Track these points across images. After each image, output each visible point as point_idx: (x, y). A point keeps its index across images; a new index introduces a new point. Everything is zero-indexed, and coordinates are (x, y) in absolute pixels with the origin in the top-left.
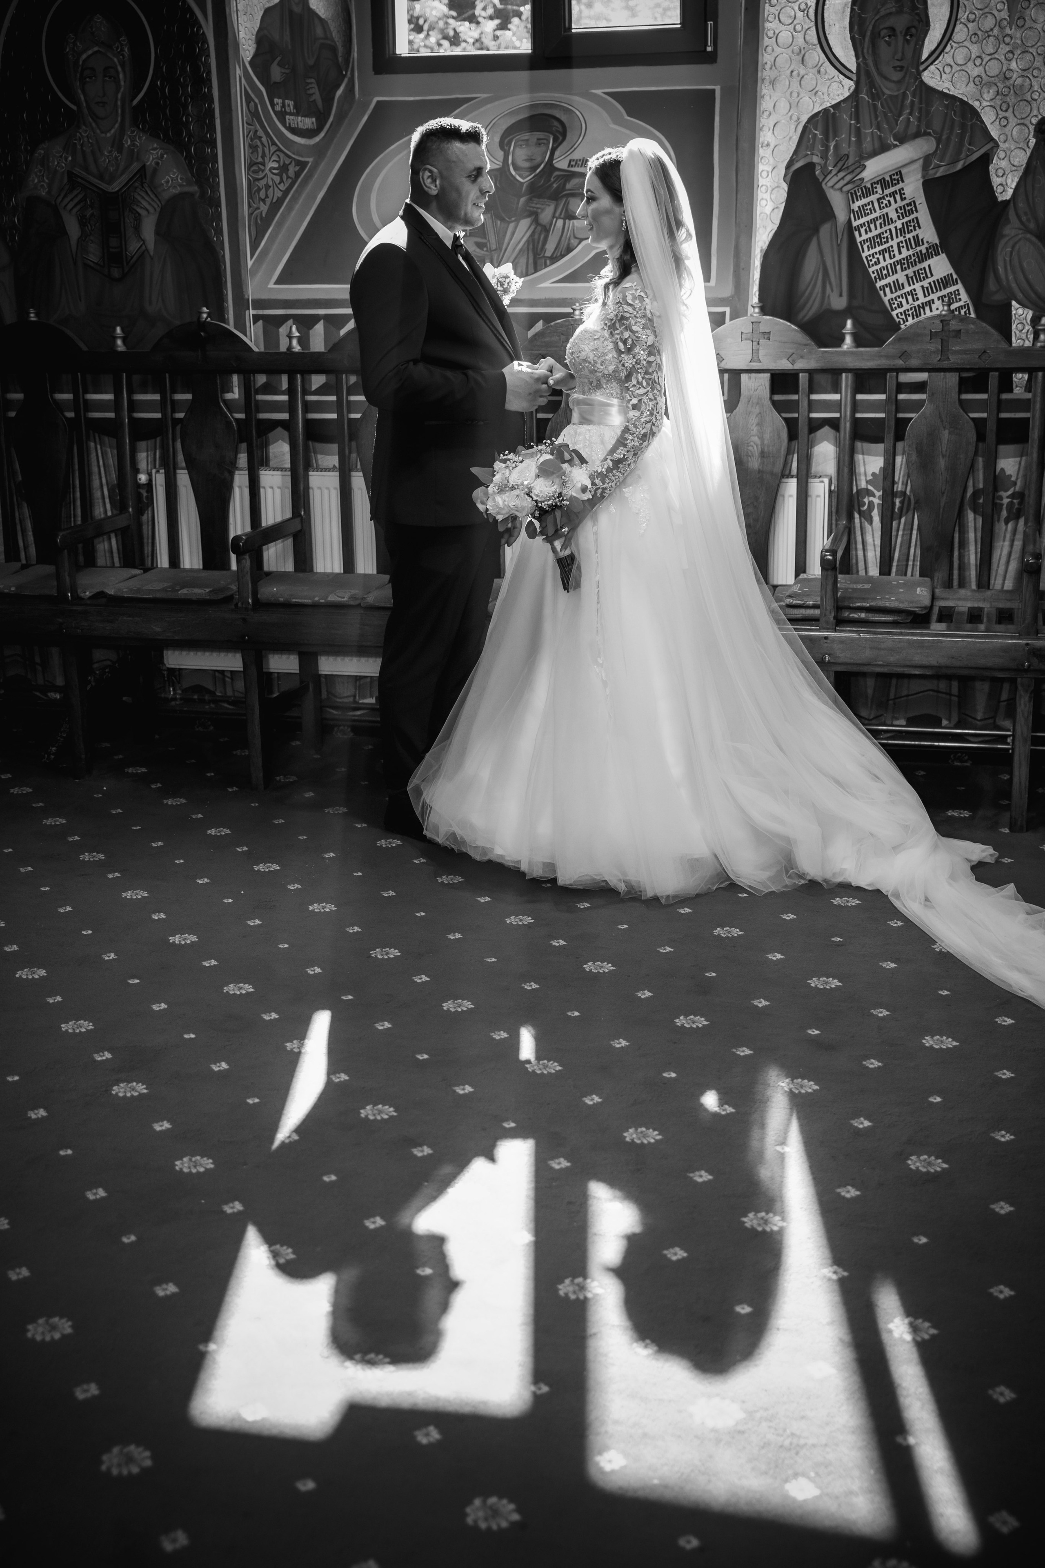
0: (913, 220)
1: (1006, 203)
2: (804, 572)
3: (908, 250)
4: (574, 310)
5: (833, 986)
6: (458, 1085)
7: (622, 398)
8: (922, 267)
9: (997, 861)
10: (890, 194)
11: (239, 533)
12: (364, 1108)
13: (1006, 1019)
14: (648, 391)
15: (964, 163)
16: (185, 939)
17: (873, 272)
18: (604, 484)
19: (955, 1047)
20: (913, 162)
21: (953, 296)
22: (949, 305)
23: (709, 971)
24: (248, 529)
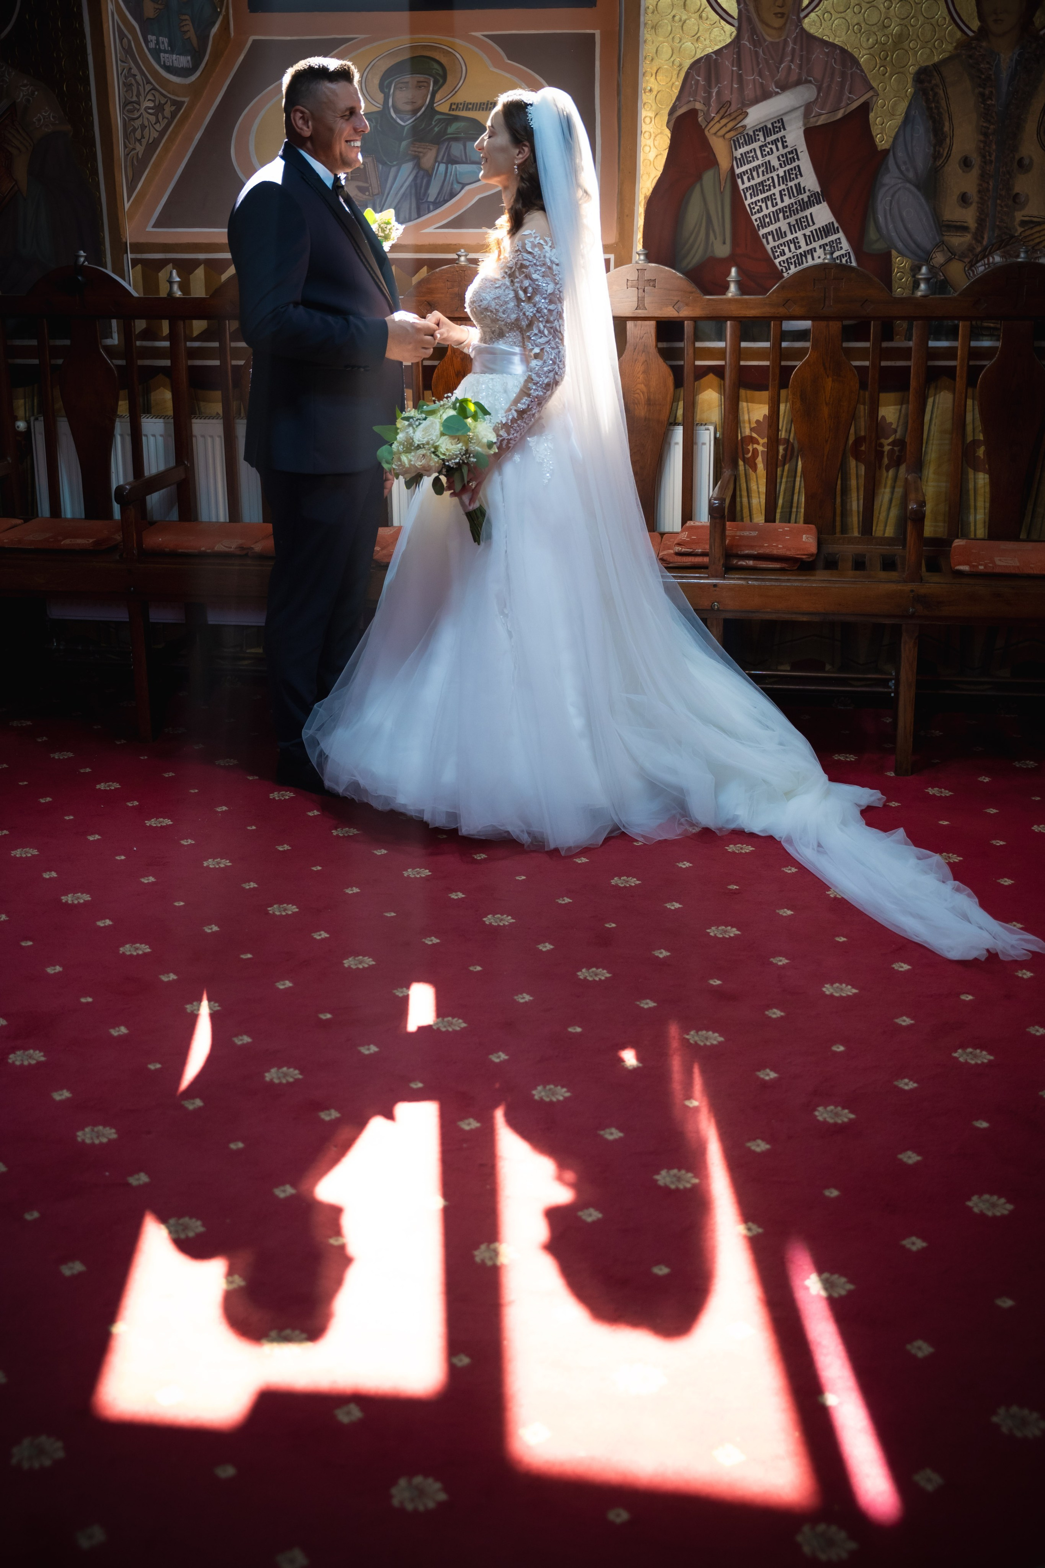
0: (795, 167)
1: (886, 152)
2: (691, 519)
3: (790, 198)
4: (459, 256)
5: (732, 935)
6: (363, 1045)
7: (524, 346)
8: (804, 215)
9: (885, 805)
10: (772, 142)
11: (121, 482)
12: (268, 1071)
13: (903, 965)
14: (550, 340)
15: (845, 111)
16: (78, 898)
17: (756, 220)
18: (509, 435)
19: (855, 994)
20: (795, 109)
21: (835, 245)
22: (832, 254)
23: (608, 922)
24: (131, 478)
